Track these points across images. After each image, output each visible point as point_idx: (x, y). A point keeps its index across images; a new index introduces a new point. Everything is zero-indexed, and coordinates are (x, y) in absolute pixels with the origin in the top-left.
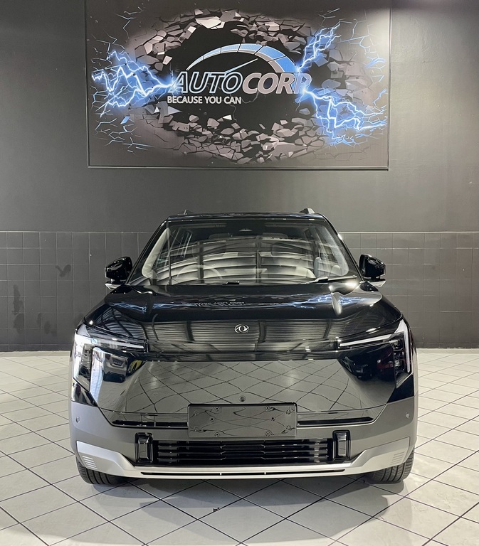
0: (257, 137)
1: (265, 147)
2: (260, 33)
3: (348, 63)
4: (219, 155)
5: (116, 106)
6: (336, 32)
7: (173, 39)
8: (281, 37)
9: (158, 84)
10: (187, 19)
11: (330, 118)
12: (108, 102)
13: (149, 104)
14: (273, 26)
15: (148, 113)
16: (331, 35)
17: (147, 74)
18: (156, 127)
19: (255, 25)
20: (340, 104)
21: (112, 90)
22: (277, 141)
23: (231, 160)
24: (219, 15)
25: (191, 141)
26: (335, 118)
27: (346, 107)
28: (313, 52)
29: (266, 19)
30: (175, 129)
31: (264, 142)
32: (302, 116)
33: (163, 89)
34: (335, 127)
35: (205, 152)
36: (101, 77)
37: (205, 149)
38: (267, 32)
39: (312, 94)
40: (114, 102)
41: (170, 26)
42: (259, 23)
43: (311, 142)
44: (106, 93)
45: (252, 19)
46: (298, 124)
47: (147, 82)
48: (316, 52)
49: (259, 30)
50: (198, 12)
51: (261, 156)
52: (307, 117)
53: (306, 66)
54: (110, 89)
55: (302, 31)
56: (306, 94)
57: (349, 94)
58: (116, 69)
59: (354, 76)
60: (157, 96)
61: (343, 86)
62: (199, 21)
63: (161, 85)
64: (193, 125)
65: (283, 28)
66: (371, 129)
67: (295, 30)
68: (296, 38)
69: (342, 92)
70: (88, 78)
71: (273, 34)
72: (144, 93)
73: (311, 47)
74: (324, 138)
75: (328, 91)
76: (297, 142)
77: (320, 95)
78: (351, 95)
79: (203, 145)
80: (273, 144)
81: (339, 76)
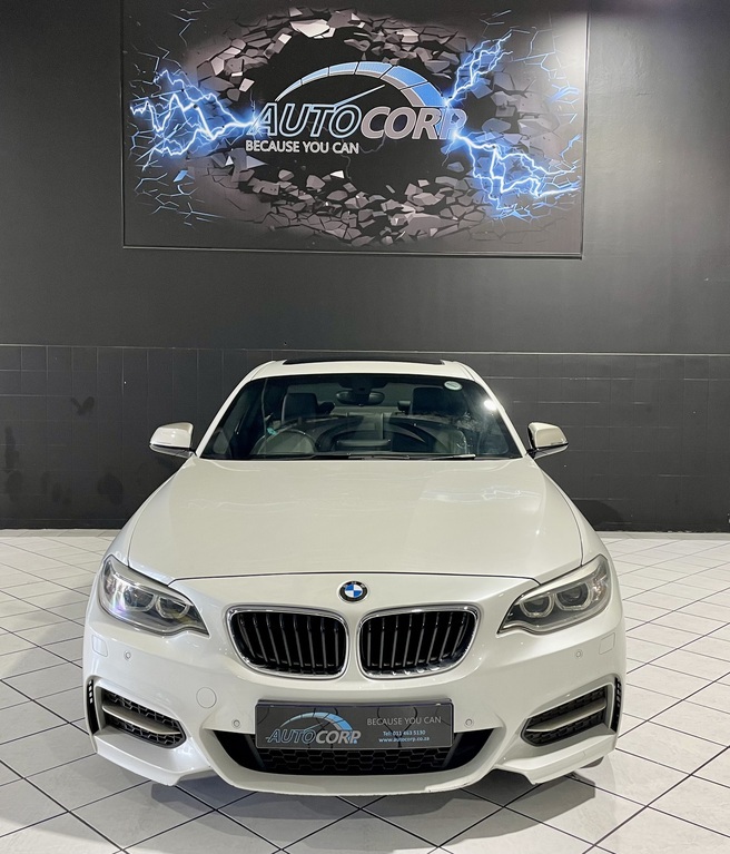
0: (383, 205)
1: (395, 221)
2: (390, 46)
3: (522, 94)
4: (324, 232)
5: (167, 155)
6: (505, 46)
7: (255, 52)
8: (421, 52)
9: (232, 121)
10: (279, 22)
11: (494, 178)
12: (154, 148)
13: (218, 151)
14: (409, 35)
15: (216, 166)
16: (498, 51)
17: (216, 106)
18: (228, 188)
19: (381, 34)
20: (511, 158)
21: (162, 129)
22: (412, 211)
23: (343, 240)
24: (327, 18)
25: (281, 210)
26: (502, 178)
27: (518, 162)
28: (469, 76)
29: (398, 24)
30: (257, 190)
31: (392, 213)
32: (452, 174)
33: (240, 129)
34: (502, 191)
35: (302, 227)
36: (144, 109)
37: (304, 222)
38: (400, 44)
39: (467, 140)
40: (165, 147)
41: (251, 33)
42: (388, 31)
43: (465, 214)
44: (152, 135)
45: (376, 25)
46: (445, 186)
47: (215, 118)
48: (474, 77)
49: (387, 41)
50: (295, 13)
51: (388, 234)
52: (459, 176)
53: (458, 97)
54: (159, 129)
55: (454, 44)
56: (457, 139)
57: (523, 142)
58: (168, 97)
59: (531, 114)
60: (231, 139)
61: (515, 130)
62: (296, 26)
63: (236, 124)
64: (285, 185)
65: (424, 38)
66: (556, 195)
67: (443, 41)
68: (444, 54)
69: (513, 138)
70: (125, 110)
71: (408, 49)
72: (211, 136)
73: (467, 69)
74: (485, 207)
75: (491, 136)
76: (442, 213)
77: (480, 142)
78: (527, 143)
79: (300, 216)
80: (406, 215)
81: (508, 113)
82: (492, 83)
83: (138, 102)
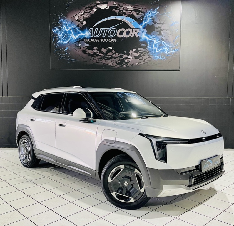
0: (123, 56)
1: (126, 61)
3: (162, 24)
4: (106, 64)
5: (62, 43)
6: (157, 10)
7: (87, 14)
8: (134, 13)
9: (81, 33)
10: (93, 5)
11: (154, 48)
12: (59, 41)
13: (77, 42)
14: (130, 8)
15: (76, 46)
16: (155, 12)
17: (76, 29)
18: (79, 52)
19: (122, 8)
20: (159, 42)
21: (61, 36)
22: (131, 58)
23: (112, 66)
24: (107, 3)
25: (94, 58)
26: (157, 48)
27: (161, 43)
28: (147, 19)
29: (127, 5)
30: (88, 53)
31: (125, 58)
32: (142, 47)
33: (83, 36)
34: (157, 52)
35: (100, 63)
36: (56, 30)
37: (101, 61)
38: (128, 11)
39: (147, 37)
40: (62, 41)
41: (86, 8)
42: (124, 7)
43: (146, 58)
44: (58, 37)
45: (121, 5)
46: (140, 51)
47: (76, 33)
48: (149, 20)
49: (124, 10)
50: (98, 2)
51: (124, 64)
52: (144, 48)
53: (144, 25)
55: (143, 10)
56: (144, 37)
57: (163, 38)
58: (63, 27)
59: (165, 30)
60: (80, 38)
61: (160, 34)
62: (98, 6)
63: (82, 34)
64: (95, 51)
65: (134, 9)
66: (172, 53)
67: (140, 9)
68: (140, 13)
69: (160, 37)
70: (51, 31)
71: (130, 12)
72: (75, 37)
73: (147, 17)
74: (152, 56)
75: (154, 36)
76: (140, 58)
77: (150, 38)
78: (164, 38)
79: (100, 60)
80: (130, 59)
81: (158, 30)
82: (154, 21)
83: (55, 28)
